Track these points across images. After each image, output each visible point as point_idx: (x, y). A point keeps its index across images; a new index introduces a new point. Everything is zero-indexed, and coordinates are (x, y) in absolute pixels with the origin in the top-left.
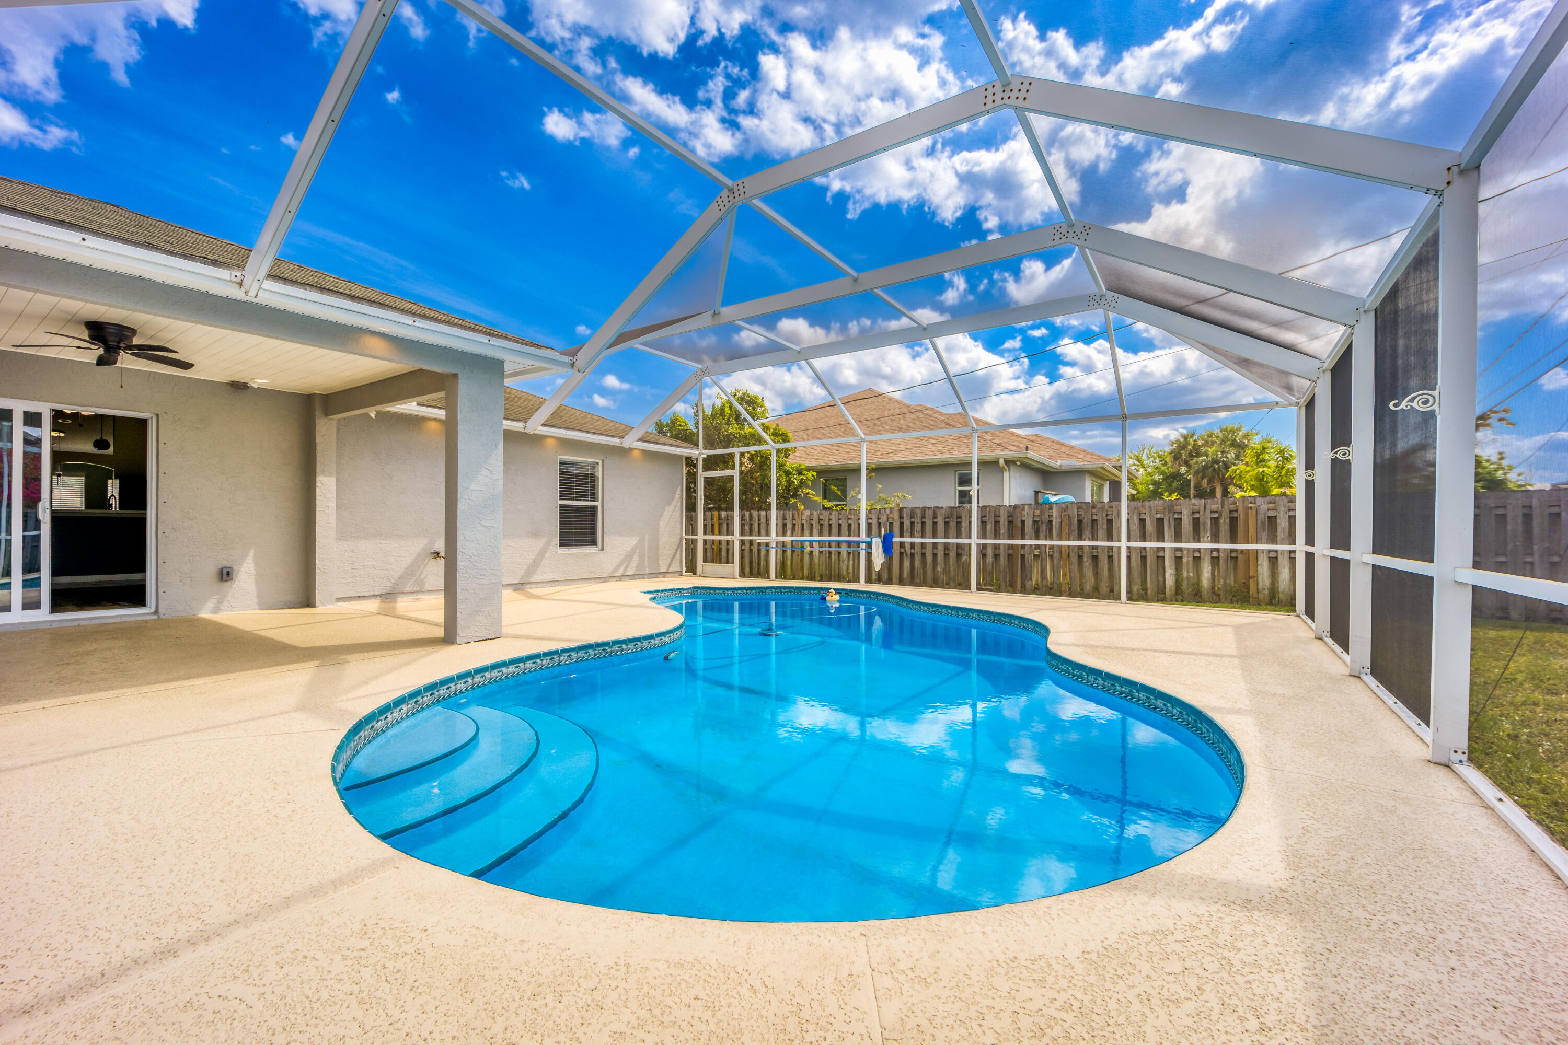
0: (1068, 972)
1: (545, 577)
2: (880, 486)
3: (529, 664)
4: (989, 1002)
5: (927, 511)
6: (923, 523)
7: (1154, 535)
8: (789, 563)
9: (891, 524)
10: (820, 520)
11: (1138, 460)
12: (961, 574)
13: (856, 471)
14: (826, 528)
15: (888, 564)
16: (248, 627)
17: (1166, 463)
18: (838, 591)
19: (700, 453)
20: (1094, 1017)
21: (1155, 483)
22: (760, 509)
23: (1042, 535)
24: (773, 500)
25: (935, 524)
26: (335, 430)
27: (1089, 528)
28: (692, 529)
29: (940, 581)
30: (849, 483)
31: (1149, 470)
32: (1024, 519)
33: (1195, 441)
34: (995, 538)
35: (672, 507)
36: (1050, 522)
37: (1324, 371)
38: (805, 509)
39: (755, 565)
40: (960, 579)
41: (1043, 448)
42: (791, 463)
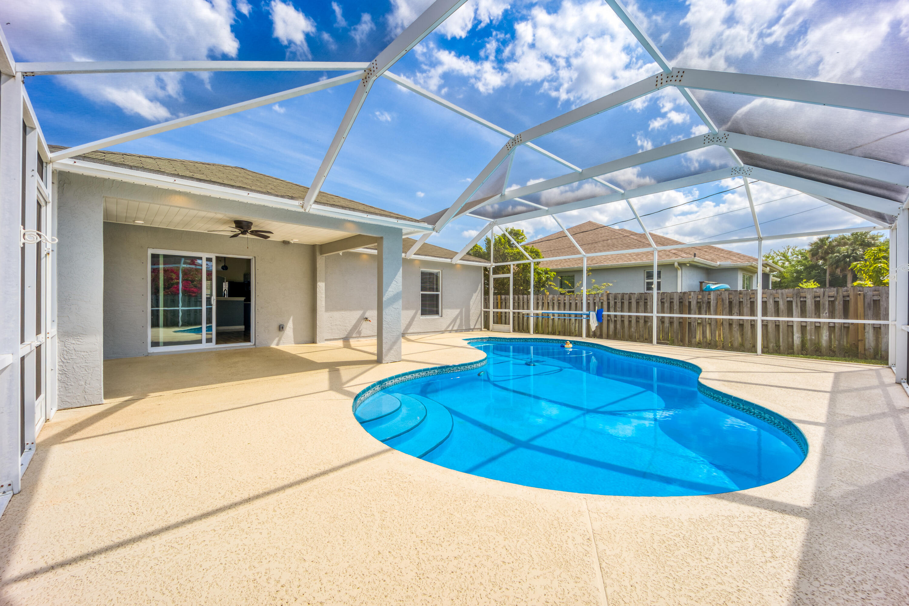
0: (680, 524)
1: (415, 331)
2: (594, 280)
3: (417, 375)
4: (641, 529)
5: (625, 295)
6: (622, 303)
7: (785, 311)
8: (540, 324)
9: (602, 303)
10: (558, 300)
11: (784, 256)
12: (647, 333)
13: (580, 271)
14: (562, 305)
15: (600, 327)
16: (293, 352)
17: (806, 258)
18: (571, 342)
19: (491, 265)
20: (689, 541)
21: (797, 272)
22: (523, 294)
23: (703, 311)
24: (532, 290)
25: (630, 303)
26: (324, 261)
27: (737, 307)
28: (487, 305)
29: (634, 337)
30: (576, 278)
31: (793, 263)
32: (690, 300)
33: (830, 242)
34: (670, 313)
35: (476, 294)
36: (709, 303)
37: (903, 210)
38: (550, 294)
39: (521, 325)
40: (646, 336)
41: (707, 254)
42: (541, 268)
